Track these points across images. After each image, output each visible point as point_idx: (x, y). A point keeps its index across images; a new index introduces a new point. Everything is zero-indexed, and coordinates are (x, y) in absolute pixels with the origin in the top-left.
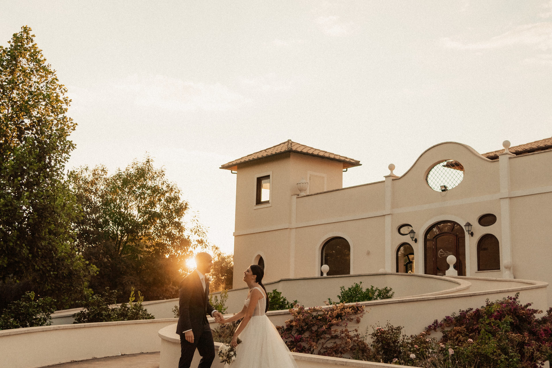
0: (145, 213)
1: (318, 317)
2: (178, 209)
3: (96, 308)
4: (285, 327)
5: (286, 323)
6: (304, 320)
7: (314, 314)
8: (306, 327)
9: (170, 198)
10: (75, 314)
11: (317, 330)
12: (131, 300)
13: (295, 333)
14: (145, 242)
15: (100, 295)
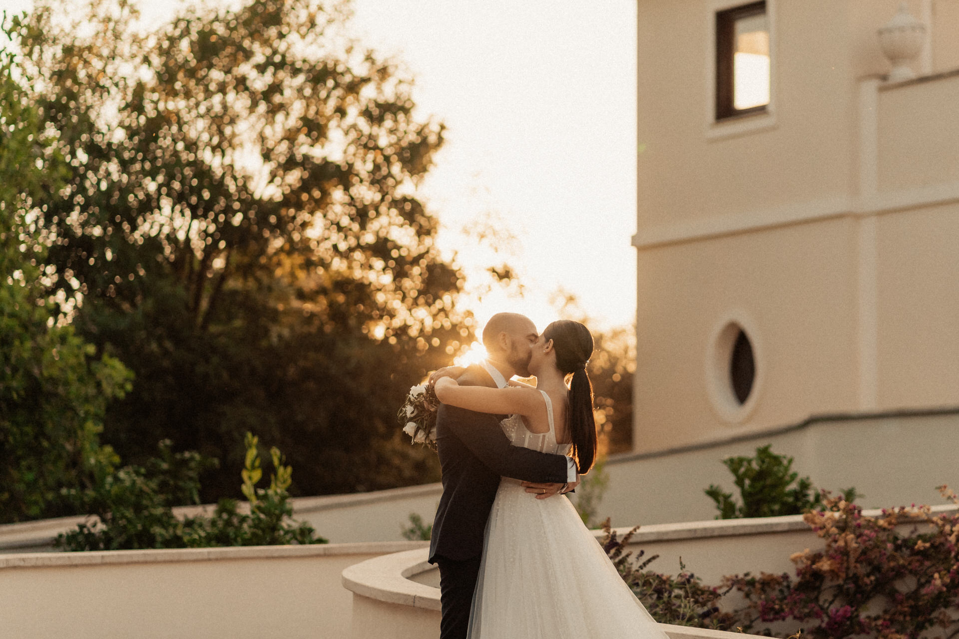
0: (290, 164)
1: (916, 544)
2: (413, 147)
3: (129, 513)
4: (795, 579)
5: (795, 561)
6: (864, 552)
7: (904, 532)
8: (873, 578)
9: (378, 105)
10: (61, 536)
11: (916, 591)
12: (250, 478)
13: (830, 599)
14: (293, 275)
15: (143, 470)
